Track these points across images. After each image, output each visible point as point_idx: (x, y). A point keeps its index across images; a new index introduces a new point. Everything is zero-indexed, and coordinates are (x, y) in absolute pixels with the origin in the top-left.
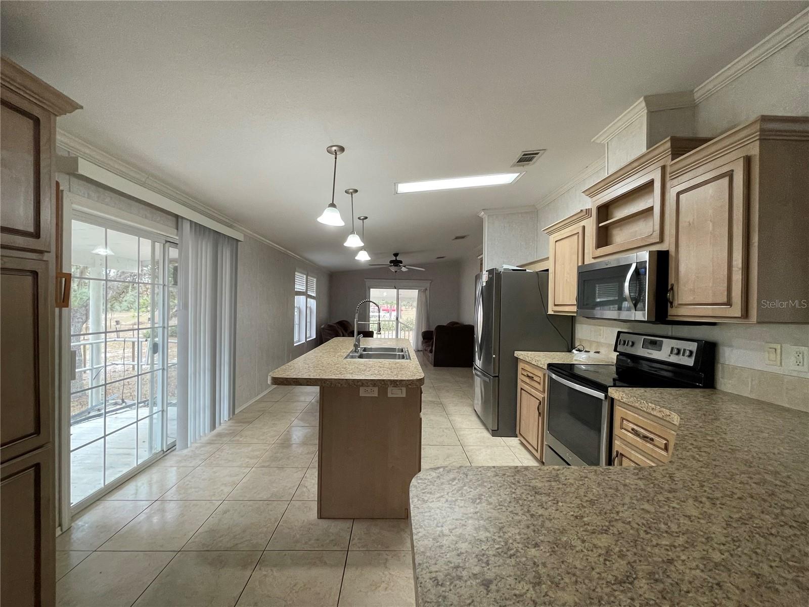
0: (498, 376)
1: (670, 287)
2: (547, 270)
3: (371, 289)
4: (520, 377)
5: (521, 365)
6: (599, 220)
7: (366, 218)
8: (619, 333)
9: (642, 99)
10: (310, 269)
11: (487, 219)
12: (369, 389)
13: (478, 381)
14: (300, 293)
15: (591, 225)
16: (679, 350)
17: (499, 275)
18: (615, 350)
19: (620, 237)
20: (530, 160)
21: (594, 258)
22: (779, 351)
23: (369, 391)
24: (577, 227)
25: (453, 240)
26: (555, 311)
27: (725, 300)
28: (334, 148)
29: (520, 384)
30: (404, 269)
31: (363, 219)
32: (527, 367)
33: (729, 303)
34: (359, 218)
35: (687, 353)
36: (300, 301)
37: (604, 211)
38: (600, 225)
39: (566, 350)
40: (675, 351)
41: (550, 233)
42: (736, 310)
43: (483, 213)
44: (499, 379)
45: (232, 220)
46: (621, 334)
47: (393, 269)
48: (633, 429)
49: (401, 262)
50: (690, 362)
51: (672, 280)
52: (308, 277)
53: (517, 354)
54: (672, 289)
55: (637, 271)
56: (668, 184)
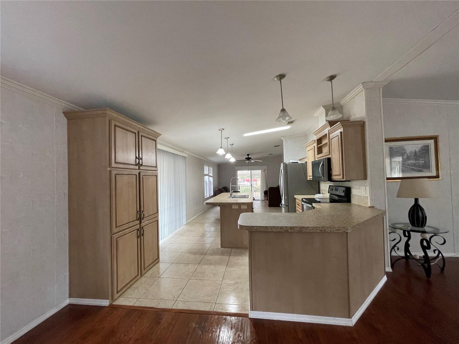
2: (306, 162)
3: (238, 171)
4: (296, 205)
5: (297, 200)
7: (233, 144)
9: (322, 107)
10: (210, 164)
11: (284, 140)
12: (235, 206)
13: (283, 209)
14: (206, 175)
15: (316, 146)
17: (286, 165)
18: (329, 193)
20: (293, 122)
21: (317, 158)
24: (312, 146)
25: (274, 147)
27: (340, 174)
28: (221, 130)
29: (296, 208)
30: (252, 161)
34: (230, 145)
35: (343, 191)
36: (206, 178)
37: (319, 141)
38: (318, 146)
41: (306, 147)
43: (282, 138)
44: (288, 207)
46: (330, 186)
47: (247, 162)
49: (251, 158)
50: (343, 194)
51: (332, 167)
52: (209, 168)
53: (295, 196)
54: (332, 170)
55: (323, 164)
56: (330, 135)
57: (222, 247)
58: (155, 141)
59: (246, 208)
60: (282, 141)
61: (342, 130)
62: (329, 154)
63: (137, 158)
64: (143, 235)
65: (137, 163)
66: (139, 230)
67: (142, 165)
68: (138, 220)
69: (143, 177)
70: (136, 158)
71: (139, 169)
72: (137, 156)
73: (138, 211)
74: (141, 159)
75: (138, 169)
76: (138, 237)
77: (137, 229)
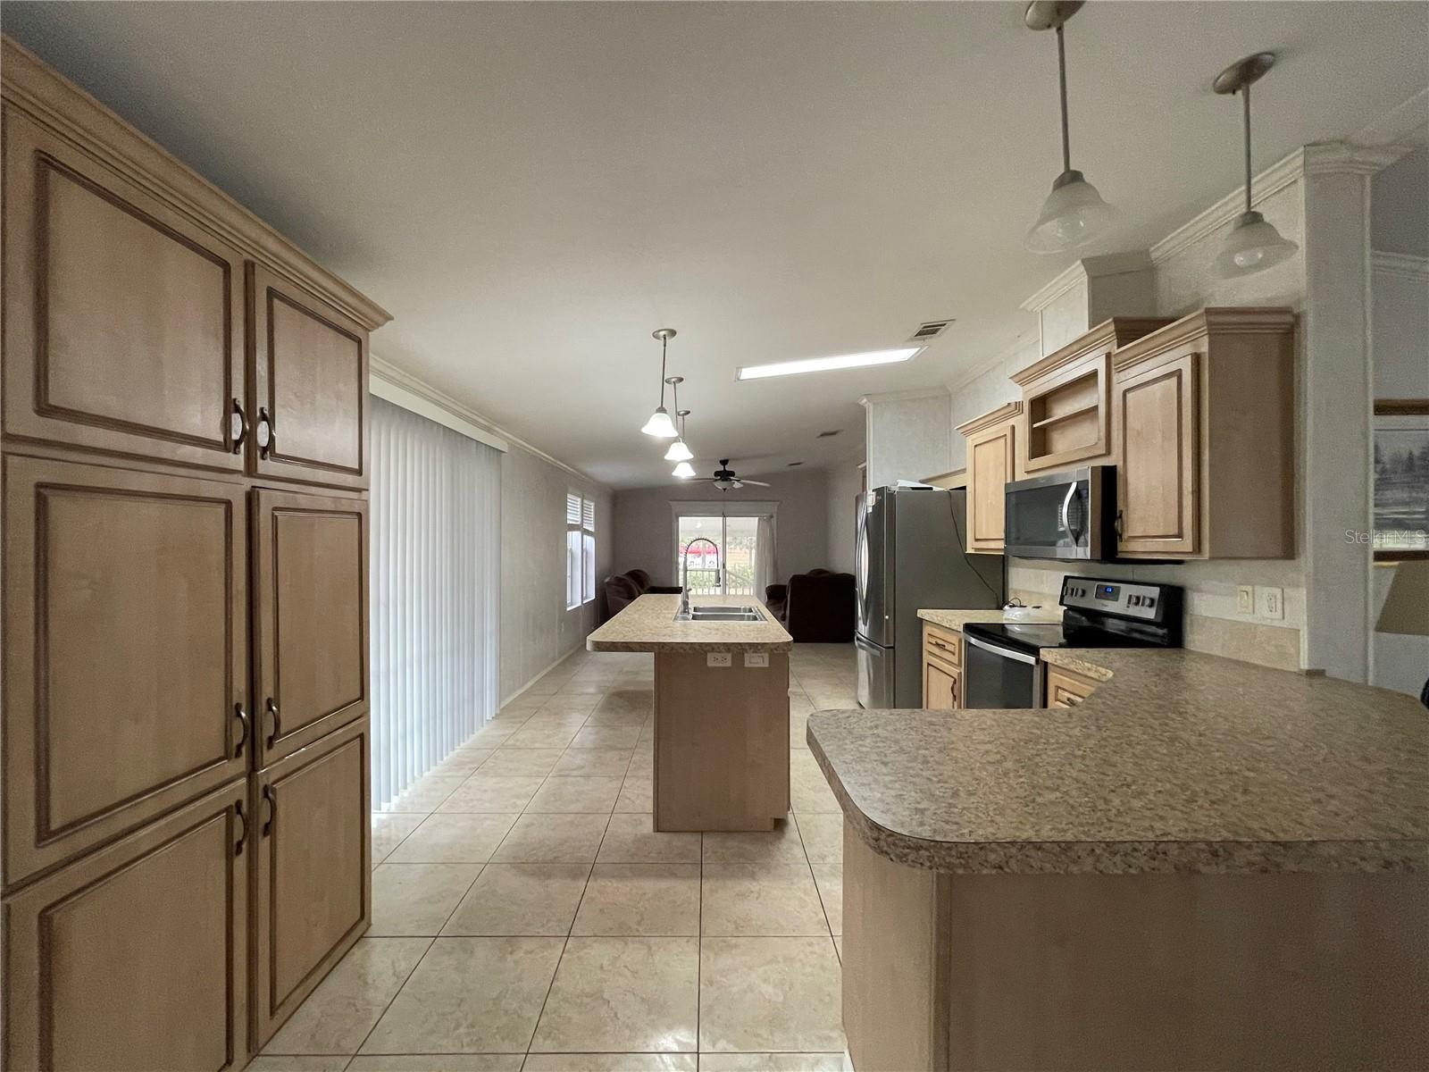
0: (893, 648)
1: (1118, 515)
3: (680, 518)
4: (926, 646)
5: (927, 630)
6: (1033, 419)
7: (688, 413)
8: (1066, 578)
9: (1079, 262)
10: (587, 487)
11: (871, 408)
12: (718, 656)
13: (863, 656)
14: (573, 528)
15: (1022, 423)
16: (1138, 598)
17: (891, 496)
18: (1061, 603)
19: (1063, 444)
20: (934, 332)
21: (1028, 472)
22: (1250, 594)
23: (720, 659)
24: (1003, 428)
25: (818, 437)
26: (976, 549)
27: (1175, 531)
28: (662, 333)
29: (926, 658)
30: (737, 485)
31: (684, 415)
32: (936, 632)
33: (1180, 535)
35: (1147, 602)
36: (574, 538)
37: (1040, 406)
38: (1035, 426)
39: (995, 606)
40: (1134, 600)
41: (967, 433)
42: (1187, 544)
43: (865, 400)
44: (895, 652)
45: (493, 421)
46: (1069, 580)
47: (720, 485)
48: (1069, 699)
49: (732, 474)
50: (1150, 614)
51: (1120, 506)
52: (585, 501)
53: (922, 613)
54: (1121, 517)
55: (1078, 493)
56: (1115, 378)
57: (658, 828)
58: (359, 342)
59: (766, 665)
60: (861, 415)
61: (1204, 347)
62: (1108, 452)
63: (237, 410)
64: (268, 829)
65: (235, 436)
66: (239, 812)
67: (269, 449)
68: (238, 754)
69: (275, 519)
70: (230, 407)
71: (250, 470)
72: (238, 394)
73: (238, 707)
74: (264, 418)
75: (241, 467)
76: (232, 850)
77: (227, 810)
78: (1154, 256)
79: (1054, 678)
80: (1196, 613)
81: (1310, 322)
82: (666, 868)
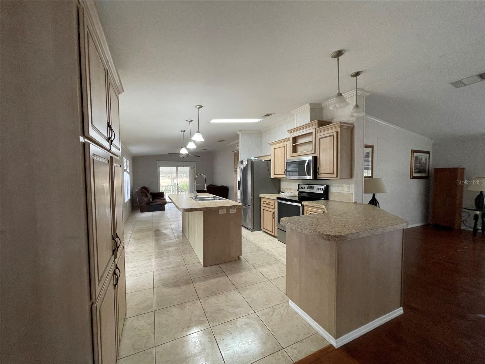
0: (253, 206)
1: (318, 168)
2: (270, 160)
3: (160, 167)
4: (262, 204)
6: (293, 142)
7: (185, 131)
8: (299, 184)
9: (309, 104)
10: (127, 155)
11: (241, 135)
14: (125, 170)
15: (290, 144)
17: (252, 162)
18: (298, 191)
19: (300, 150)
21: (291, 157)
22: (343, 186)
23: (223, 211)
24: (284, 144)
25: (217, 142)
26: (274, 177)
27: (332, 172)
28: (198, 106)
29: (262, 208)
31: (183, 132)
32: (266, 200)
33: (333, 173)
34: (181, 131)
35: (321, 189)
36: (125, 175)
37: (295, 139)
38: (294, 144)
39: (277, 193)
40: (318, 189)
41: (272, 145)
42: (335, 175)
43: (239, 132)
44: (253, 207)
47: (182, 156)
48: (310, 213)
50: (322, 192)
51: (318, 166)
52: (127, 160)
53: (260, 196)
54: (318, 169)
55: (308, 163)
56: (317, 134)
57: (205, 266)
58: (118, 100)
59: (236, 212)
61: (339, 131)
62: (315, 153)
63: (109, 126)
64: (118, 280)
66: (115, 273)
67: (112, 142)
68: (113, 254)
69: (114, 168)
70: (108, 124)
72: (108, 121)
76: (114, 287)
77: (113, 273)
78: (323, 105)
79: (305, 208)
80: (332, 191)
81: (356, 128)
82: (214, 275)
